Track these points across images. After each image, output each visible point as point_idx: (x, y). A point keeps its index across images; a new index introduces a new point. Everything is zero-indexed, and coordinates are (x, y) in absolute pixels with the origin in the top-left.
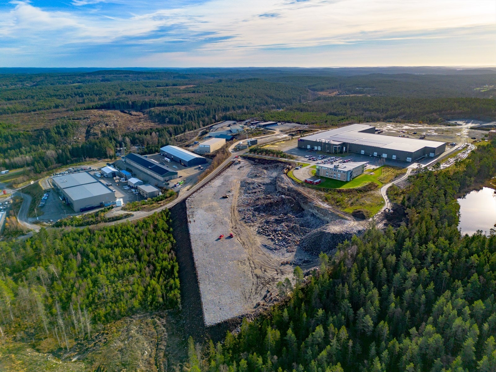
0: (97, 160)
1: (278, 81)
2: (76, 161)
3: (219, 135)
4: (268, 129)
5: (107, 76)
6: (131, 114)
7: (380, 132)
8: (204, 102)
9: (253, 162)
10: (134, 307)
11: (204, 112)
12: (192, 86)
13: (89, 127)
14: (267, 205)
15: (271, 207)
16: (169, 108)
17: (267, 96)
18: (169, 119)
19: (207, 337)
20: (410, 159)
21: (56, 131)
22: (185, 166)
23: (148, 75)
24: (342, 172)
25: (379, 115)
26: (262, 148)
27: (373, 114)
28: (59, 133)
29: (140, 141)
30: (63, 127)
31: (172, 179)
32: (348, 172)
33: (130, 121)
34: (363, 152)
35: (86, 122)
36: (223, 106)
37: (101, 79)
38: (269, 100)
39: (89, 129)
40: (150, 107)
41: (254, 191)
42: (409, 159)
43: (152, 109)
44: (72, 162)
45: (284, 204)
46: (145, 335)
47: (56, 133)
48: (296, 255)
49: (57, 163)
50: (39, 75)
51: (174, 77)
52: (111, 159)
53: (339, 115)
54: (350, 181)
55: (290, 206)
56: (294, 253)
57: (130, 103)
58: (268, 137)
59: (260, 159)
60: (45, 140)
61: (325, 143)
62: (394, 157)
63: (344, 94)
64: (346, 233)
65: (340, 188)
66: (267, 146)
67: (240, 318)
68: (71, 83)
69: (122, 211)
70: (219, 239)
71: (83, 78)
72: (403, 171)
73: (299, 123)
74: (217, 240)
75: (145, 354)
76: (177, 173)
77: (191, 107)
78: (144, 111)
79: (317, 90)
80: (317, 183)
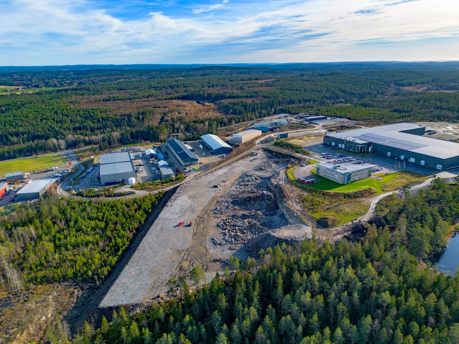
0: (150, 143)
1: (364, 75)
2: (134, 142)
3: (259, 127)
4: (312, 123)
5: (206, 72)
6: (204, 105)
7: (431, 133)
8: (270, 96)
9: (270, 155)
10: (67, 275)
11: (268, 104)
12: (271, 80)
13: (164, 114)
14: (245, 199)
15: (249, 201)
16: (236, 101)
17: (340, 90)
18: (233, 110)
19: (94, 317)
20: (441, 166)
21: (136, 116)
22: (212, 154)
23: (241, 70)
24: (339, 173)
25: (450, 114)
26: (286, 141)
27: (443, 112)
28: (138, 118)
29: (193, 128)
30: (142, 114)
31: (192, 164)
32: (344, 174)
33: (201, 111)
34: (389, 154)
35: (163, 110)
36: (288, 99)
37: (200, 73)
38: (342, 94)
39: (164, 116)
40: (222, 99)
41: (247, 183)
42: (439, 167)
43: (223, 101)
44: (130, 143)
45: (262, 200)
46: (57, 302)
47: (135, 119)
48: (234, 254)
49: (118, 143)
50: (156, 70)
51: (264, 72)
52: (161, 143)
53: (403, 111)
54: (348, 184)
55: (267, 202)
56: (234, 252)
57: (206, 95)
58: (305, 131)
59: (278, 153)
60: (126, 124)
61: (349, 142)
62: (423, 162)
63: (433, 90)
64: (292, 240)
65: (328, 191)
66: (293, 140)
67: (133, 305)
68: (176, 77)
69: (130, 189)
70: (178, 226)
71: (187, 73)
72: (421, 179)
73: (349, 119)
74: (174, 227)
75: (42, 319)
76: (197, 160)
77: (258, 100)
78: (216, 102)
79: (403, 85)
80: (308, 182)
